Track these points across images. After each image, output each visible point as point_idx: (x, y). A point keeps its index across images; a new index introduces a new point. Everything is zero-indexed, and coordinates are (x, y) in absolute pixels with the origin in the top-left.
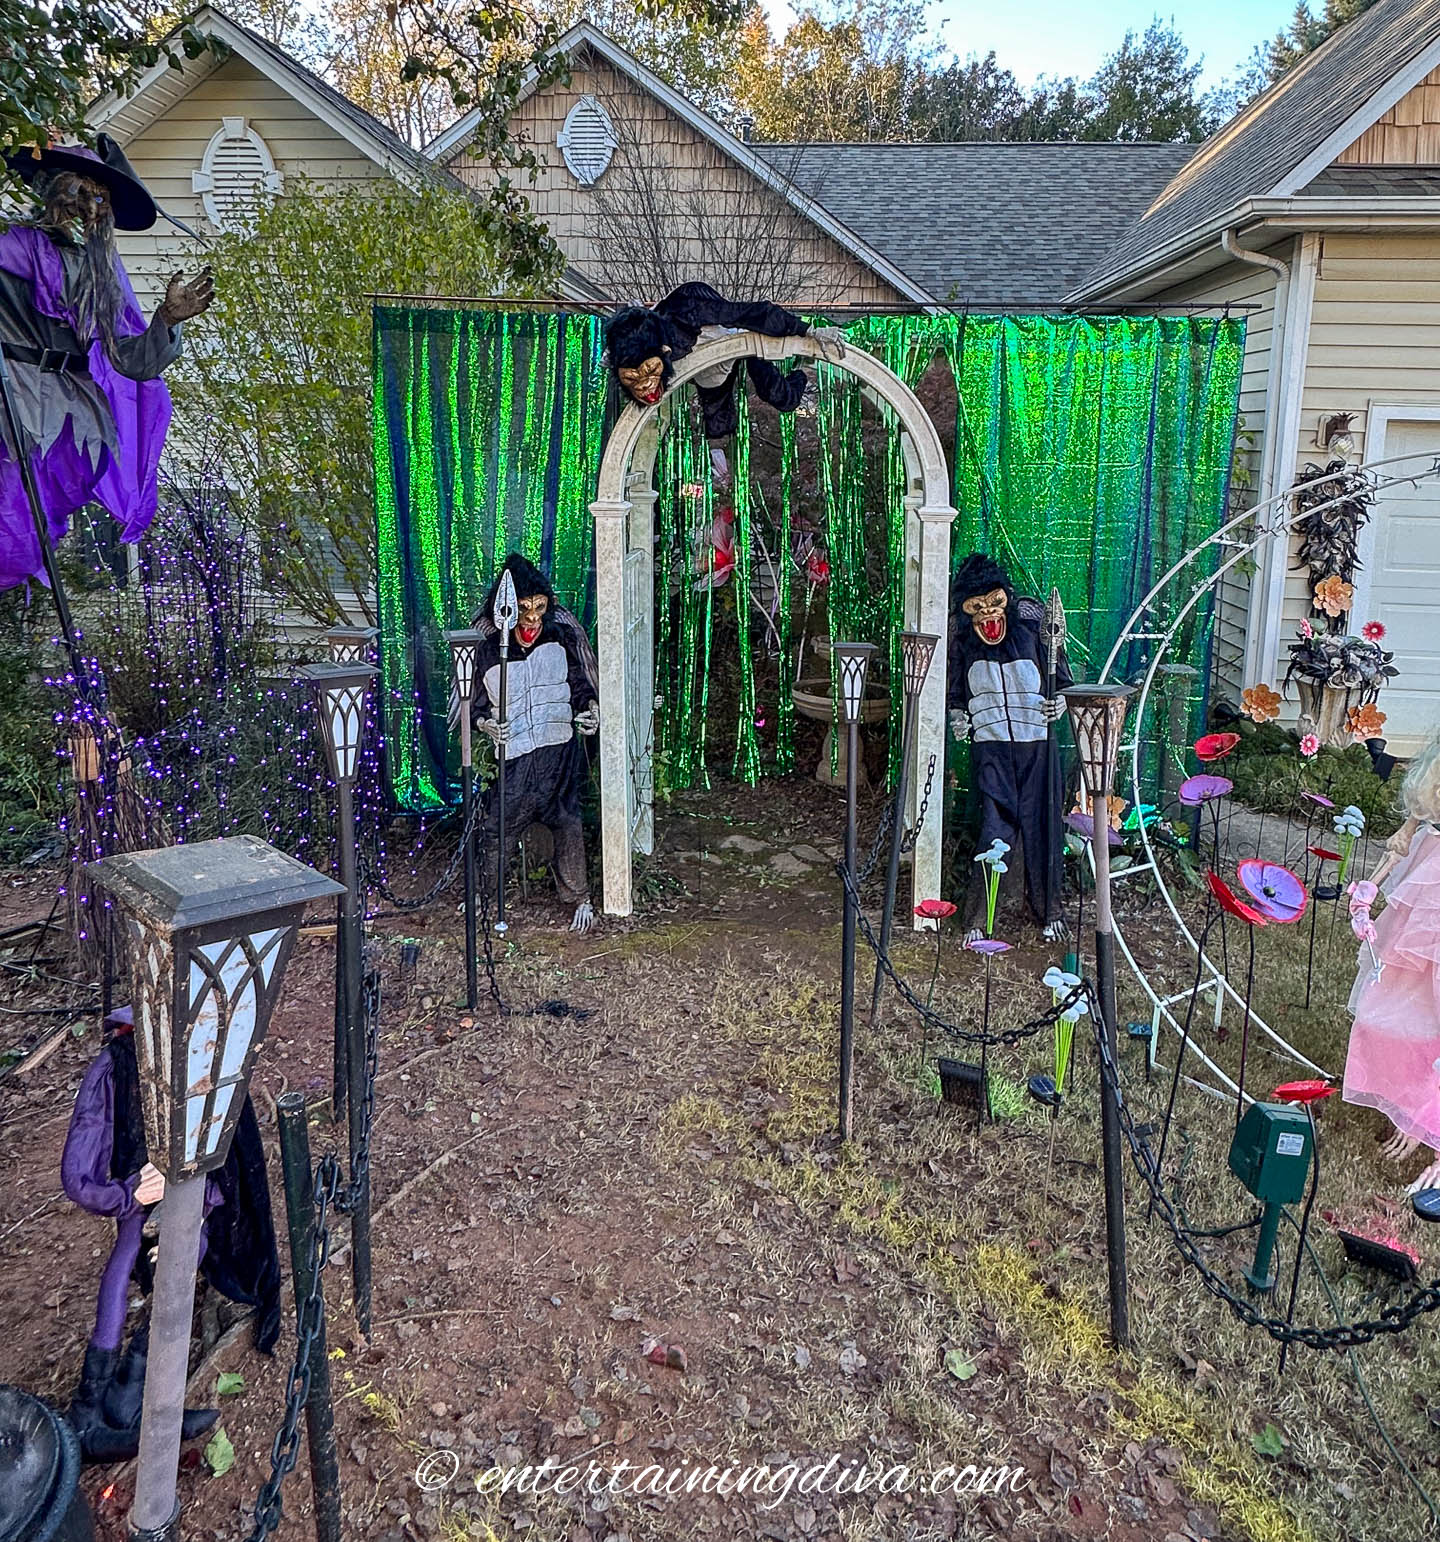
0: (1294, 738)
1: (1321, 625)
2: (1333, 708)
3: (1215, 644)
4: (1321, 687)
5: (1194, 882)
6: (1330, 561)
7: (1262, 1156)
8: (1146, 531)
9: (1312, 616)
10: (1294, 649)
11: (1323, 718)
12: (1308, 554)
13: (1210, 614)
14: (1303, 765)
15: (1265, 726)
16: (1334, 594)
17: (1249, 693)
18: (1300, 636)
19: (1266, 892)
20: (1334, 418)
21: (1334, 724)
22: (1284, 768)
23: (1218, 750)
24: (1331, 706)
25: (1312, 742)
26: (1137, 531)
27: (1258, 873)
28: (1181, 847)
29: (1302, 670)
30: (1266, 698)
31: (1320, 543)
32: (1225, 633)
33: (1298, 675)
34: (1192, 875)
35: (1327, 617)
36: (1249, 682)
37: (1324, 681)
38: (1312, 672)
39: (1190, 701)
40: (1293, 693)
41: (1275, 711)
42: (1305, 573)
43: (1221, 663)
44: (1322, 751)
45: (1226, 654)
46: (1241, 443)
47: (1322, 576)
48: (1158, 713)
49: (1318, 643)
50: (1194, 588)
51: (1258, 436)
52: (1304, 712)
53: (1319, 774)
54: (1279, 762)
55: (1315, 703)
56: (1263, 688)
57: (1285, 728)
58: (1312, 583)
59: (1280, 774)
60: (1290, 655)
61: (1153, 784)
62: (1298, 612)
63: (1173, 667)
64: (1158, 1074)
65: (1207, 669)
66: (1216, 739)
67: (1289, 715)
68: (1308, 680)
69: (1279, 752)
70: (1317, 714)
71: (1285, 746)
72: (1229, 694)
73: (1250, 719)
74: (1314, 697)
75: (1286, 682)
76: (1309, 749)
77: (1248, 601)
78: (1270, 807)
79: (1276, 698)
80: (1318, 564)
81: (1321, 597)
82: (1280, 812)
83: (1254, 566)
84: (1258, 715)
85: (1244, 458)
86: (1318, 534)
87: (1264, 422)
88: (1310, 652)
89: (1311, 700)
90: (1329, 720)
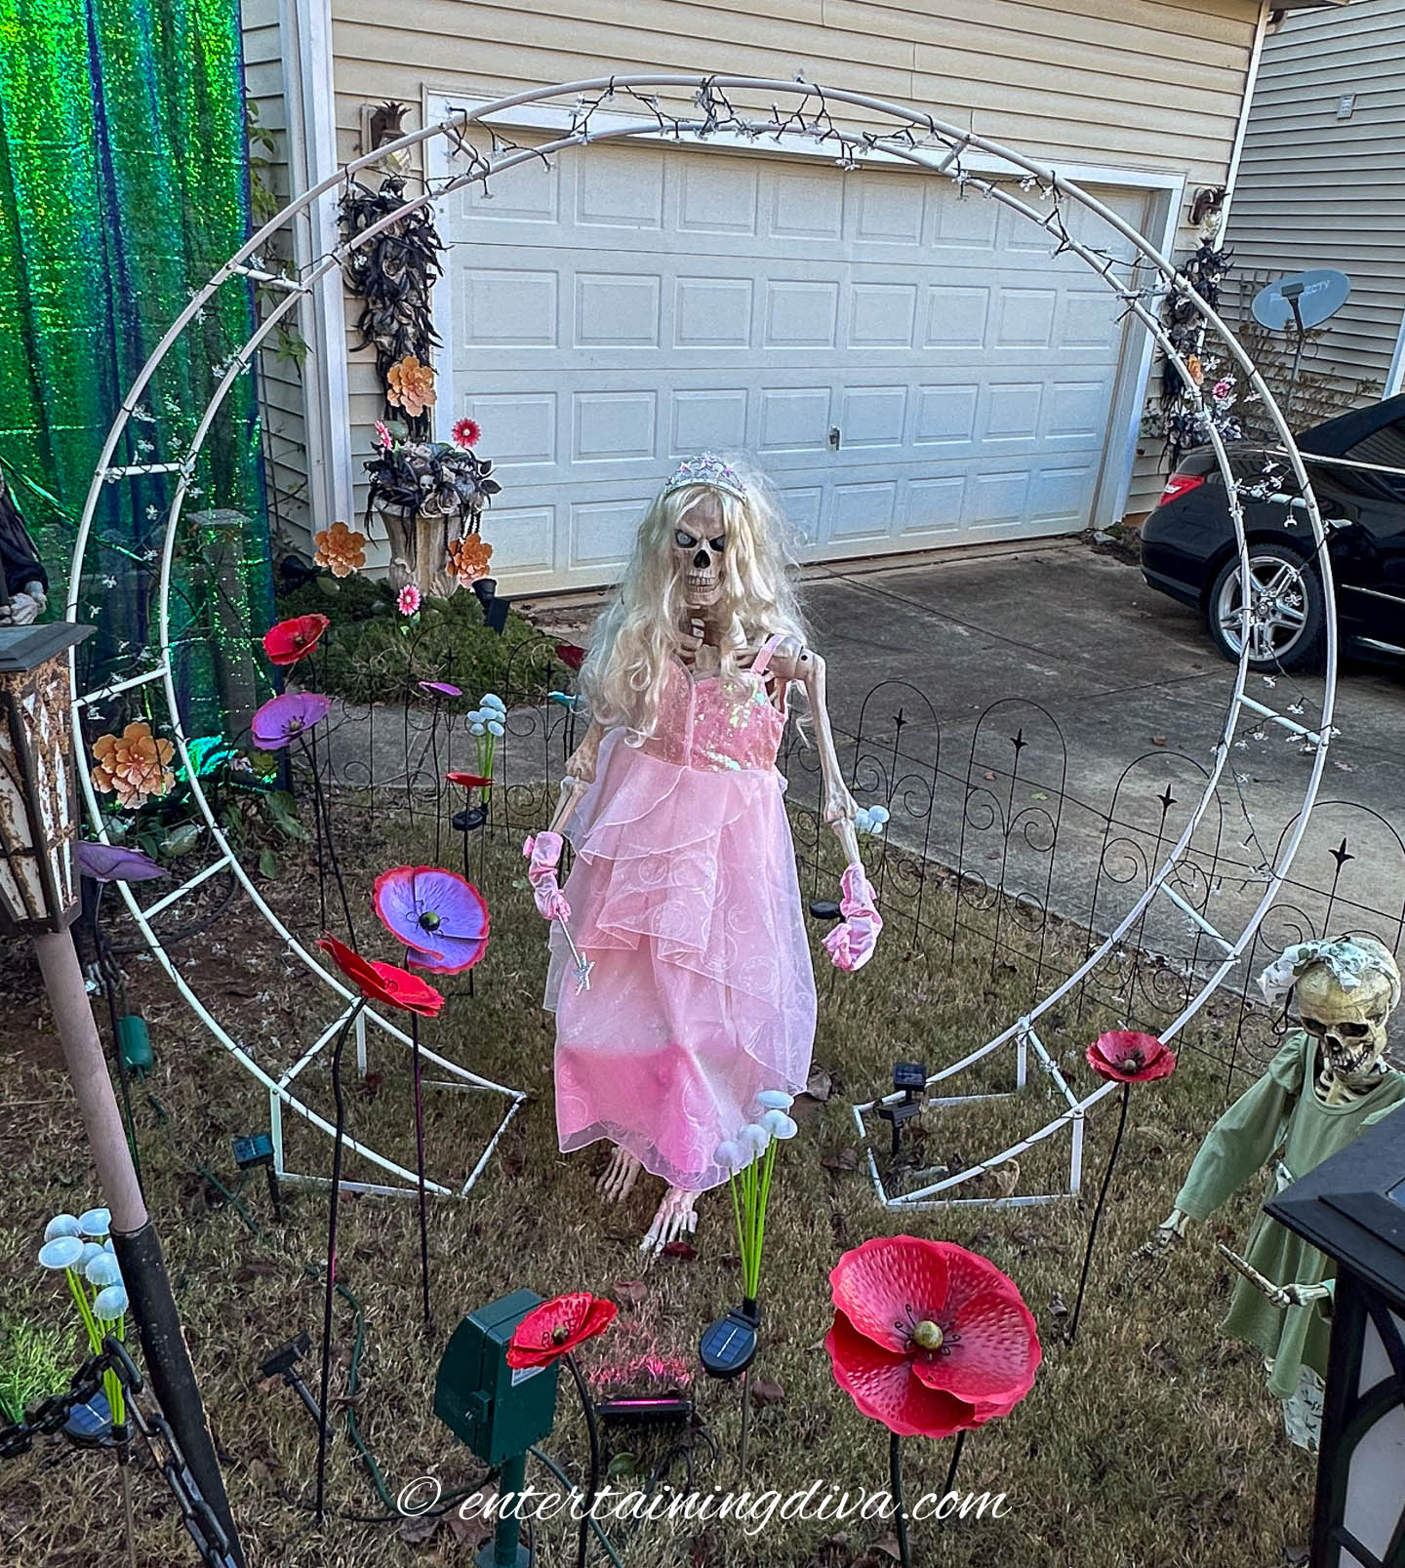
0: (388, 592)
1: (402, 430)
2: (429, 545)
3: (268, 470)
4: (412, 518)
5: (295, 833)
6: (399, 336)
7: (491, 1405)
8: (122, 277)
9: (387, 417)
10: (372, 467)
11: (420, 561)
12: (371, 326)
13: (253, 422)
14: (404, 629)
15: (351, 580)
16: (413, 384)
17: (323, 537)
18: (377, 448)
19: (425, 923)
20: (380, 110)
21: (433, 568)
22: (383, 637)
23: (299, 645)
24: (427, 543)
25: (409, 593)
26: (106, 276)
27: (406, 892)
28: (268, 787)
29: (386, 496)
30: (346, 542)
31: (385, 308)
32: (277, 451)
33: (382, 504)
34: (289, 825)
35: (407, 417)
36: (320, 521)
37: (416, 510)
38: (399, 499)
39: (243, 567)
40: (379, 530)
41: (360, 559)
42: (369, 356)
43: (280, 497)
44: (425, 604)
45: (284, 482)
46: (257, 150)
47: (393, 359)
48: (200, 593)
49: (402, 455)
50: (217, 371)
51: (279, 138)
52: (395, 555)
53: (426, 639)
54: (375, 629)
55: (408, 543)
56: (341, 528)
57: (373, 579)
58: (382, 369)
59: (379, 648)
60: (368, 477)
61: (212, 704)
62: (369, 414)
63: (209, 516)
64: (291, 1196)
65: (264, 510)
66: (294, 627)
67: (377, 560)
68: (395, 510)
69: (371, 615)
70: (411, 554)
71: (378, 604)
72: (296, 540)
73: (329, 573)
74: (404, 534)
75: (368, 516)
76: (410, 608)
77: (302, 403)
78: (373, 693)
79: (358, 539)
80: (385, 340)
81: (397, 389)
82: (386, 698)
83: (302, 345)
84: (338, 567)
85: (264, 175)
86: (381, 296)
87: (285, 116)
88: (394, 471)
89: (402, 538)
90: (427, 563)
